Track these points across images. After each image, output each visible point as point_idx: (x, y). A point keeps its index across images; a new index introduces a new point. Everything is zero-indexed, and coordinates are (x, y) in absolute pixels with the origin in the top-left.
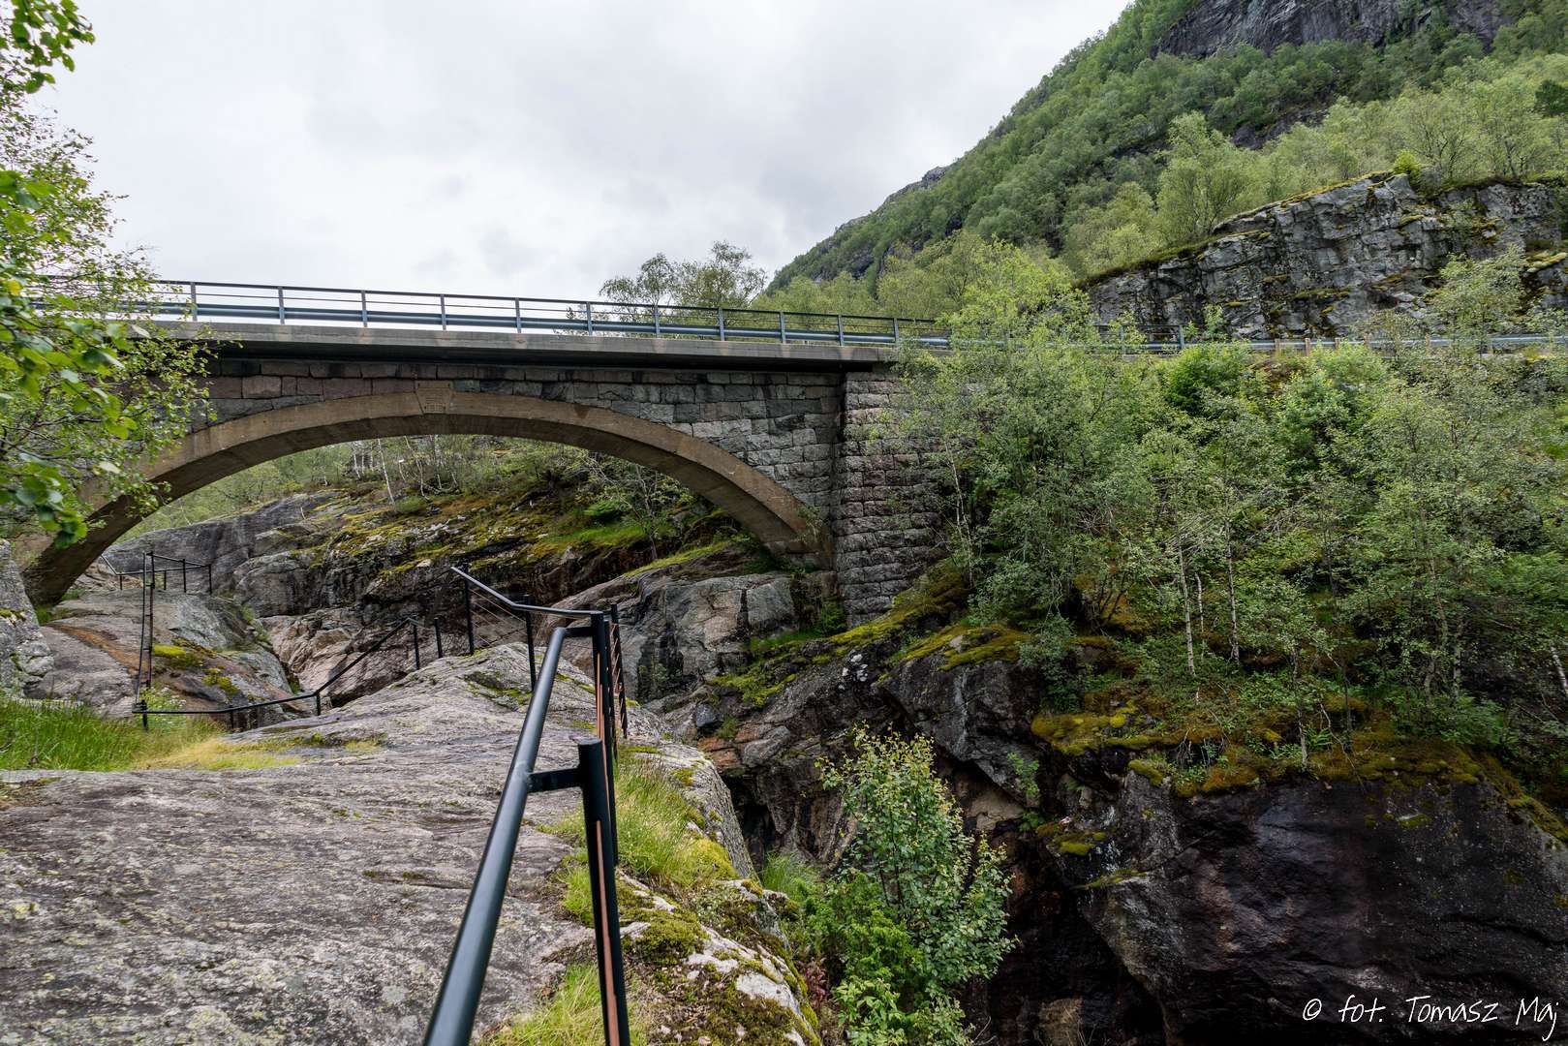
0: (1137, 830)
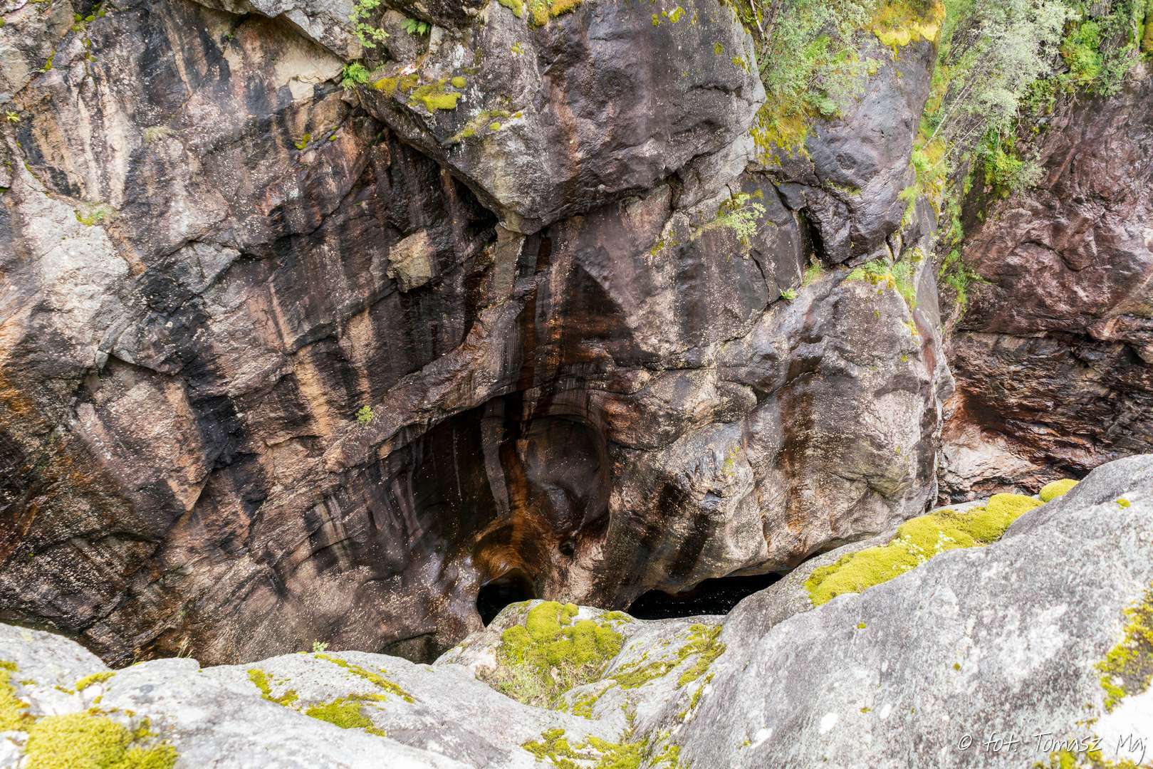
0: (506, 69)
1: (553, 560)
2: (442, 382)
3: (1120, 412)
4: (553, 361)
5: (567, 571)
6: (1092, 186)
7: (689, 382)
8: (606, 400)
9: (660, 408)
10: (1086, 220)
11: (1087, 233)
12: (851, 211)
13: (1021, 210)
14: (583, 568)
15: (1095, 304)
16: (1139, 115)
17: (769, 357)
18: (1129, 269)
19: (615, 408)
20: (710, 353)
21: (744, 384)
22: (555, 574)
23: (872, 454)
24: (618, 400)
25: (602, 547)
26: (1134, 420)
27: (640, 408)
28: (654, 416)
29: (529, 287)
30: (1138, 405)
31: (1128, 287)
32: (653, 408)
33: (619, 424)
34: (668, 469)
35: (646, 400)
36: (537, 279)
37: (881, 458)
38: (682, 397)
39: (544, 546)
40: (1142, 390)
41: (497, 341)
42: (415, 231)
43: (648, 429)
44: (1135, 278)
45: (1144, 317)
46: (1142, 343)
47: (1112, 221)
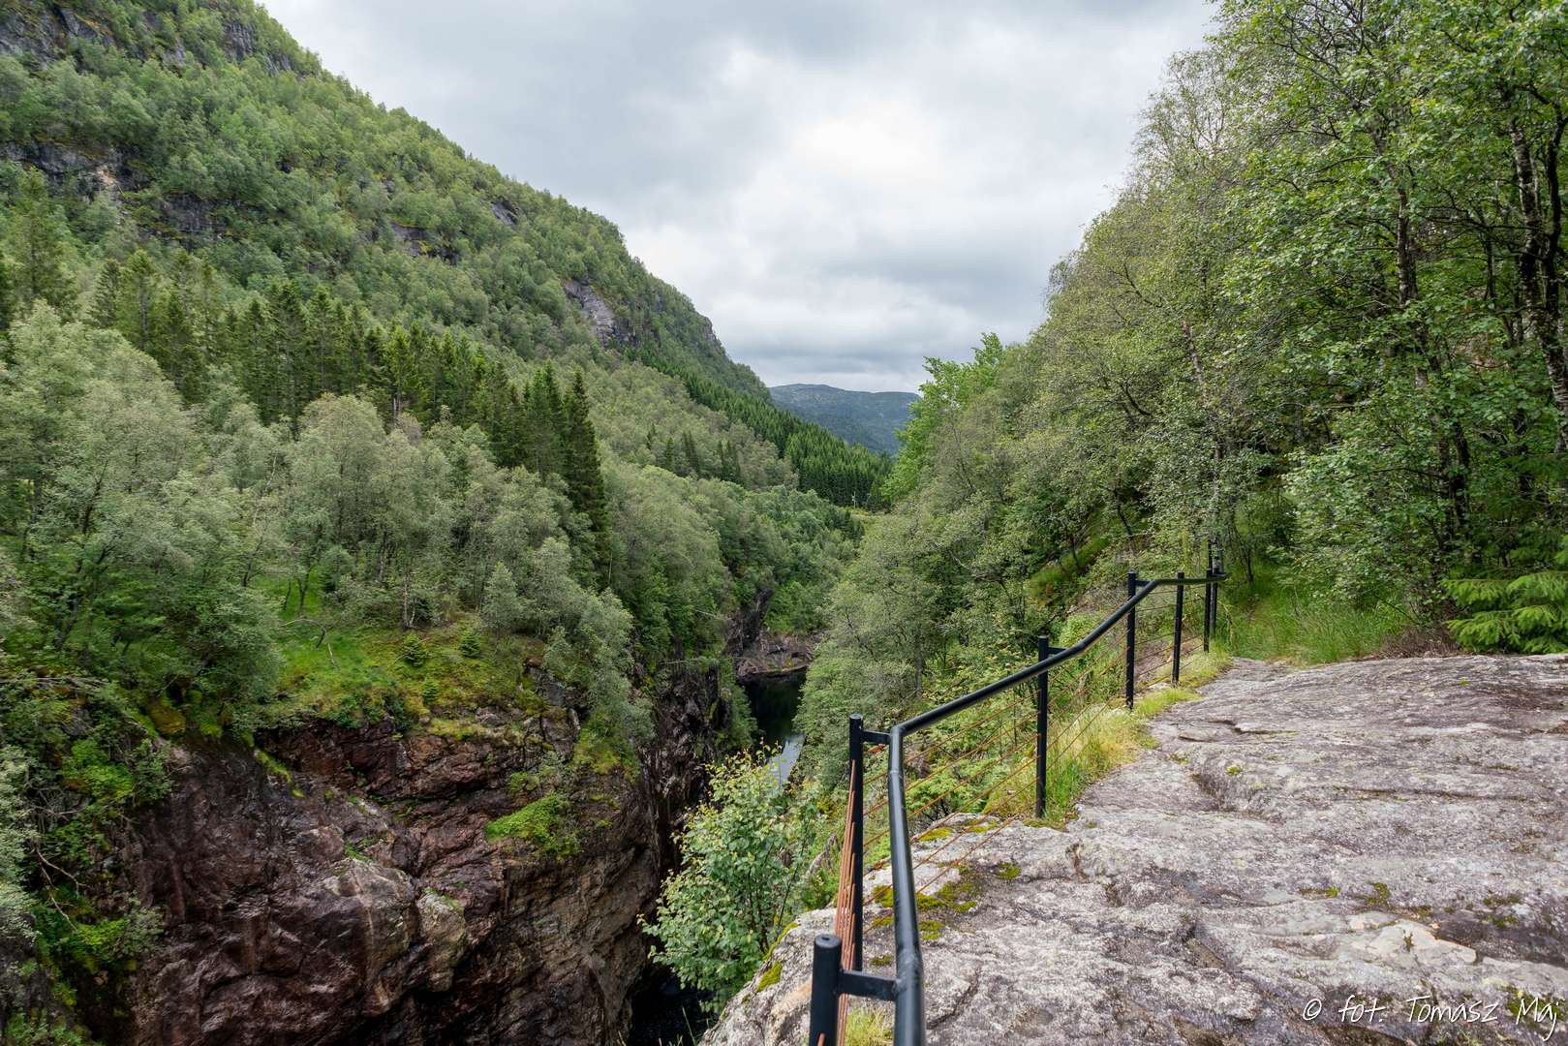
6: (231, 885)
10: (256, 919)
11: (270, 931)
13: (169, 966)
15: (345, 986)
16: (217, 792)
18: (345, 928)
30: (480, 1032)
31: (361, 944)
40: (469, 1018)
44: (358, 931)
45: (401, 955)
46: (424, 979)
47: (284, 900)
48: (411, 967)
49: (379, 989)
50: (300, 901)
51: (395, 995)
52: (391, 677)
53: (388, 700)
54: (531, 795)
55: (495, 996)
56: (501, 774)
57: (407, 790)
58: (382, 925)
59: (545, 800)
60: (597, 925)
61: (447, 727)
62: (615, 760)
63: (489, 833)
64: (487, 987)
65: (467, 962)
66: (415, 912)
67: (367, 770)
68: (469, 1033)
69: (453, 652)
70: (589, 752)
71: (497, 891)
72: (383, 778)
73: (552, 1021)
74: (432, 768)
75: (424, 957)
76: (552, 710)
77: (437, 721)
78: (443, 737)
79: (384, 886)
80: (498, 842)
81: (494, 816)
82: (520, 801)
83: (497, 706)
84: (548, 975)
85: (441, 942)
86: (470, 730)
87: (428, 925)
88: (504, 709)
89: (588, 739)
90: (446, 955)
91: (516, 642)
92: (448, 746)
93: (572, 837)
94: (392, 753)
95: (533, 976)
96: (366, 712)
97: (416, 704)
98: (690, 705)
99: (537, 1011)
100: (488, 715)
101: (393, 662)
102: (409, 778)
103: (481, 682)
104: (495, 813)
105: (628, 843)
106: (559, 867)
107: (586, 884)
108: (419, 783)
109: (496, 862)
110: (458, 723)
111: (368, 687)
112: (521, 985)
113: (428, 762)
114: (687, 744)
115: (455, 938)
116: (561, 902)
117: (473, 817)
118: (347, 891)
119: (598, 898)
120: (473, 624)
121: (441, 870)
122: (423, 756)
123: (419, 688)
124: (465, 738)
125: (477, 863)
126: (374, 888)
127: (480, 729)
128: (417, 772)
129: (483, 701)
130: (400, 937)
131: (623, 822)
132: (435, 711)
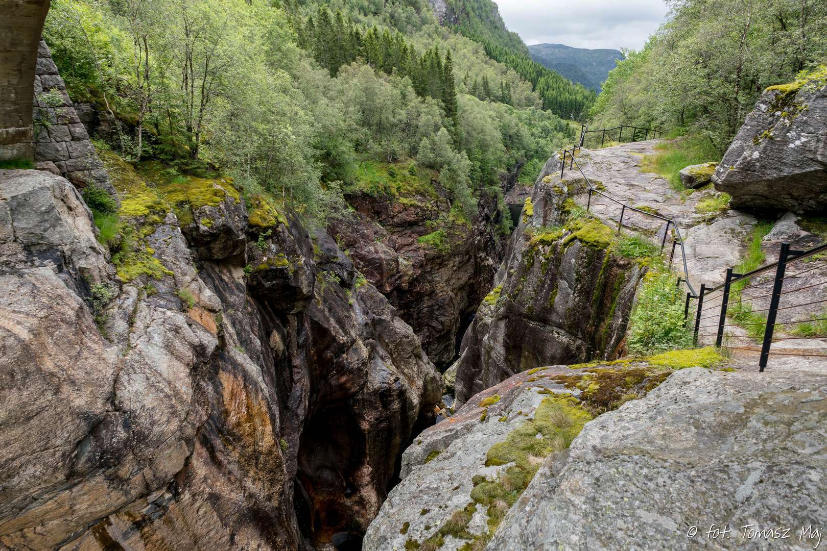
1: (349, 504)
2: (299, 404)
3: (412, 315)
4: (318, 372)
5: (361, 498)
7: (356, 349)
8: (338, 379)
9: (358, 364)
12: (342, 265)
14: (367, 485)
17: (366, 324)
18: (377, 263)
19: (343, 379)
20: (353, 333)
21: (368, 339)
22: (356, 508)
23: (408, 342)
24: (342, 375)
25: (368, 464)
26: (418, 314)
27: (351, 371)
28: (359, 369)
29: (303, 338)
30: (414, 308)
31: (382, 269)
32: (356, 366)
33: (348, 385)
34: (376, 387)
35: (351, 366)
36: (303, 333)
37: (411, 341)
38: (360, 355)
39: (339, 503)
40: (412, 302)
41: (304, 371)
42: (272, 332)
43: (360, 377)
44: (381, 265)
45: (393, 275)
46: (400, 285)
47: (359, 251)
48: (396, 280)
49: (387, 285)
50: (363, 252)
51: (392, 288)
52: (386, 180)
53: (385, 188)
54: (434, 229)
55: (420, 296)
56: (423, 220)
57: (391, 222)
58: (388, 264)
59: (439, 232)
60: (454, 281)
61: (405, 201)
62: (464, 220)
63: (419, 241)
64: (418, 293)
65: (413, 282)
66: (397, 262)
67: (378, 213)
68: (412, 307)
69: (406, 172)
70: (454, 216)
71: (422, 261)
72: (384, 217)
73: (438, 310)
74: (400, 215)
75: (400, 277)
76: (441, 199)
77: (401, 198)
78: (404, 204)
79: (388, 252)
80: (422, 244)
81: (420, 235)
82: (430, 231)
83: (421, 194)
84: (437, 294)
85: (405, 274)
86: (413, 202)
87: (401, 268)
88: (424, 196)
89: (453, 212)
90: (407, 278)
91: (428, 171)
92: (405, 208)
93: (448, 246)
94: (387, 208)
95: (432, 294)
96: (378, 192)
97: (394, 191)
98: (486, 209)
99: (432, 306)
100: (419, 197)
101: (385, 175)
102: (392, 218)
103: (416, 184)
104: (421, 234)
105: (467, 253)
106: (443, 256)
107: (451, 265)
108: (395, 220)
109: (422, 251)
110: (408, 199)
111: (378, 182)
112: (428, 295)
113: (398, 213)
114: (484, 225)
115: (410, 273)
116: (442, 270)
117: (413, 235)
118: (377, 252)
119: (455, 271)
120: (412, 163)
121: (403, 251)
122: (397, 210)
123: (394, 185)
124: (411, 205)
125: (415, 251)
126: (385, 252)
127: (416, 203)
128: (394, 216)
129: (417, 192)
130: (393, 269)
131: (466, 244)
132: (401, 194)
